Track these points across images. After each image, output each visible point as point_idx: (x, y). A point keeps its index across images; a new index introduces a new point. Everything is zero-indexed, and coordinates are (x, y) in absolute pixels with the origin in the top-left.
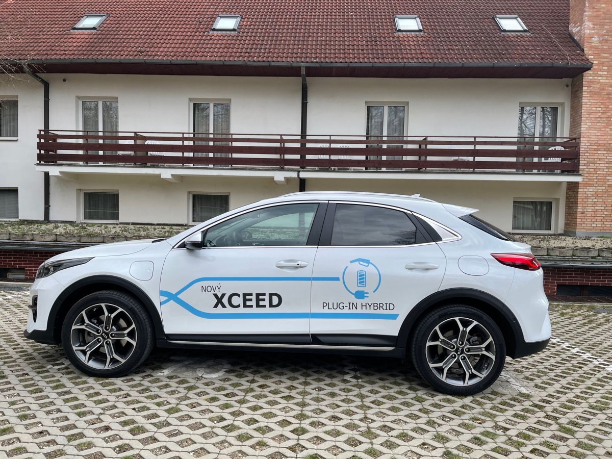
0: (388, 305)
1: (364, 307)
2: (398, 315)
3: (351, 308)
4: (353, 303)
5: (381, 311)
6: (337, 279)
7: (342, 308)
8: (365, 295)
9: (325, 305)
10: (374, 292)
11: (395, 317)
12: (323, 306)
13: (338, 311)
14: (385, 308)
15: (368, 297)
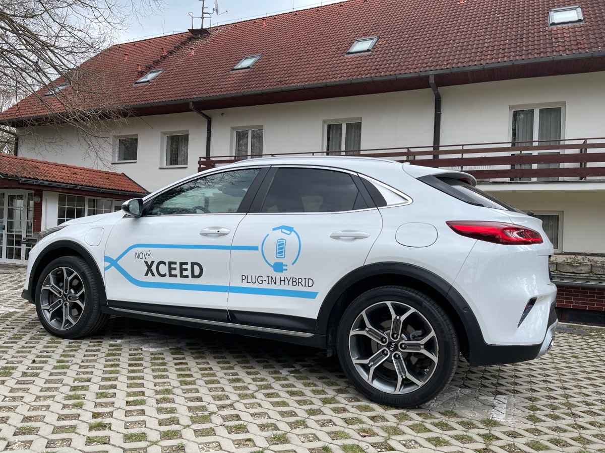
0: (307, 280)
1: (283, 282)
2: (317, 293)
3: (270, 282)
4: (272, 277)
5: (299, 288)
6: (256, 248)
7: (261, 282)
8: (284, 268)
9: (244, 277)
10: (293, 264)
11: (313, 295)
12: (242, 279)
13: (257, 286)
14: (304, 285)
15: (286, 270)
